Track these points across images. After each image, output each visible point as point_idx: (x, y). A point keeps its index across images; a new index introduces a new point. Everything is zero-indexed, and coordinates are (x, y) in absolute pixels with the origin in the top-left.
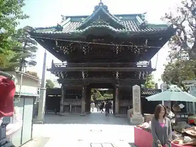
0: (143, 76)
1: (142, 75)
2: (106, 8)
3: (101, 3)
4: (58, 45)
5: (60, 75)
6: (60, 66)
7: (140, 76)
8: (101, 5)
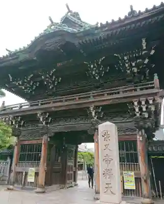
0: (144, 109)
1: (141, 109)
2: (76, 15)
3: (70, 11)
4: (13, 81)
5: (12, 122)
6: (12, 108)
7: (137, 110)
8: (69, 14)
